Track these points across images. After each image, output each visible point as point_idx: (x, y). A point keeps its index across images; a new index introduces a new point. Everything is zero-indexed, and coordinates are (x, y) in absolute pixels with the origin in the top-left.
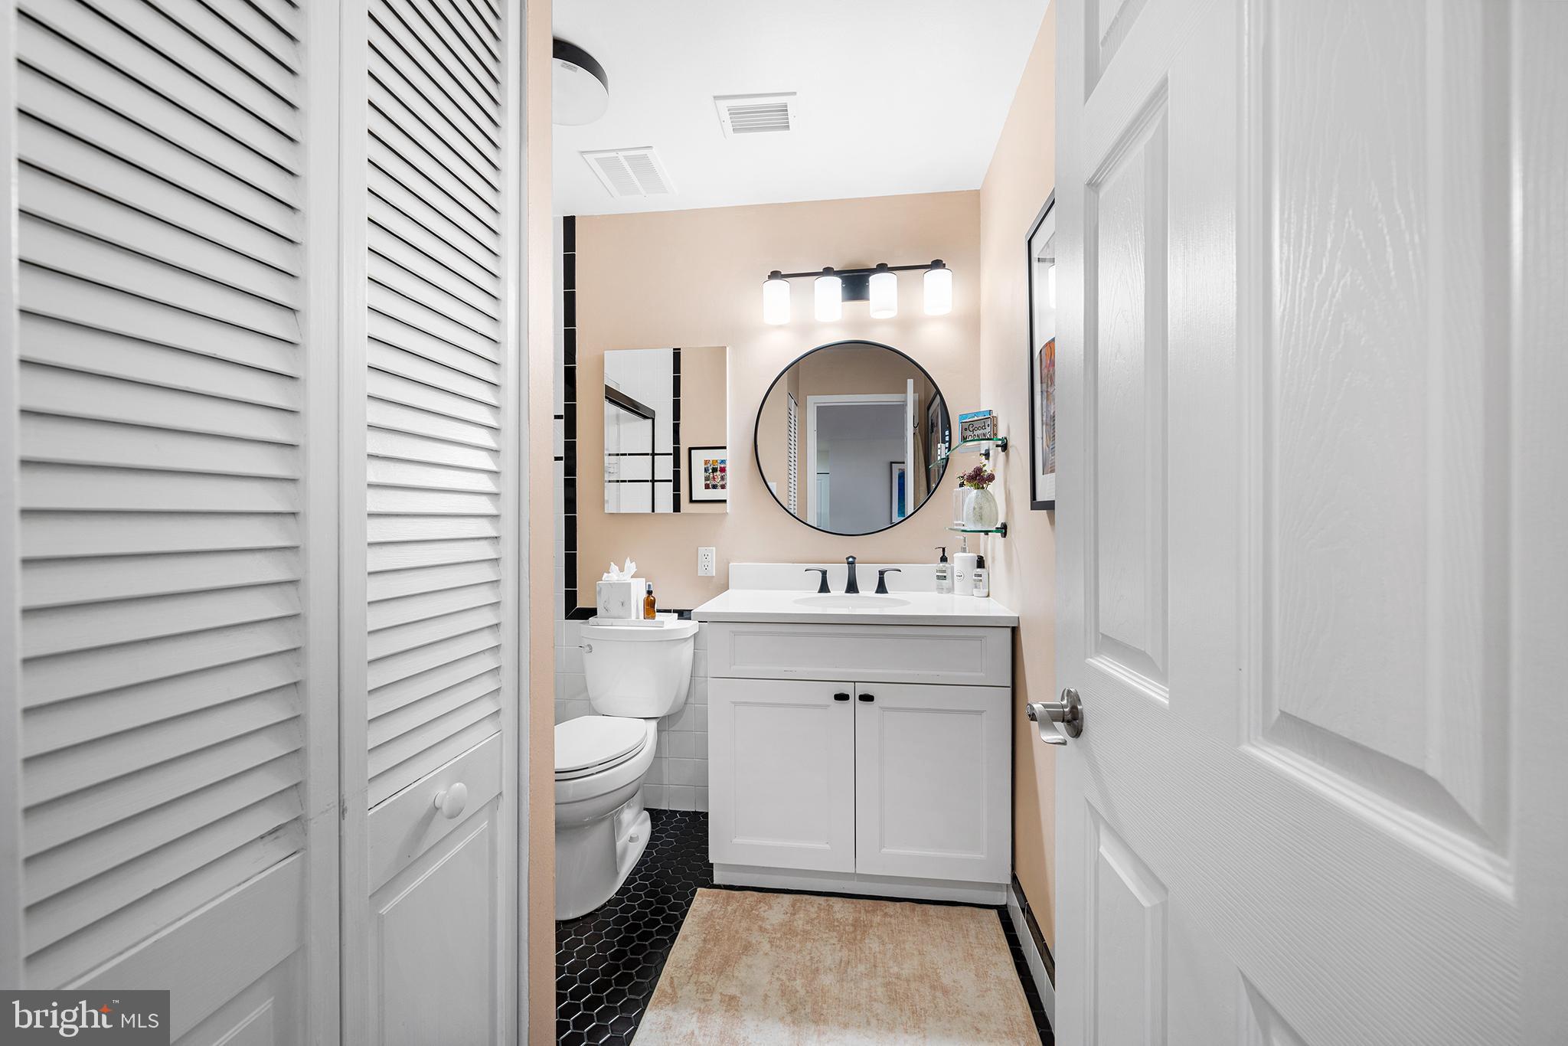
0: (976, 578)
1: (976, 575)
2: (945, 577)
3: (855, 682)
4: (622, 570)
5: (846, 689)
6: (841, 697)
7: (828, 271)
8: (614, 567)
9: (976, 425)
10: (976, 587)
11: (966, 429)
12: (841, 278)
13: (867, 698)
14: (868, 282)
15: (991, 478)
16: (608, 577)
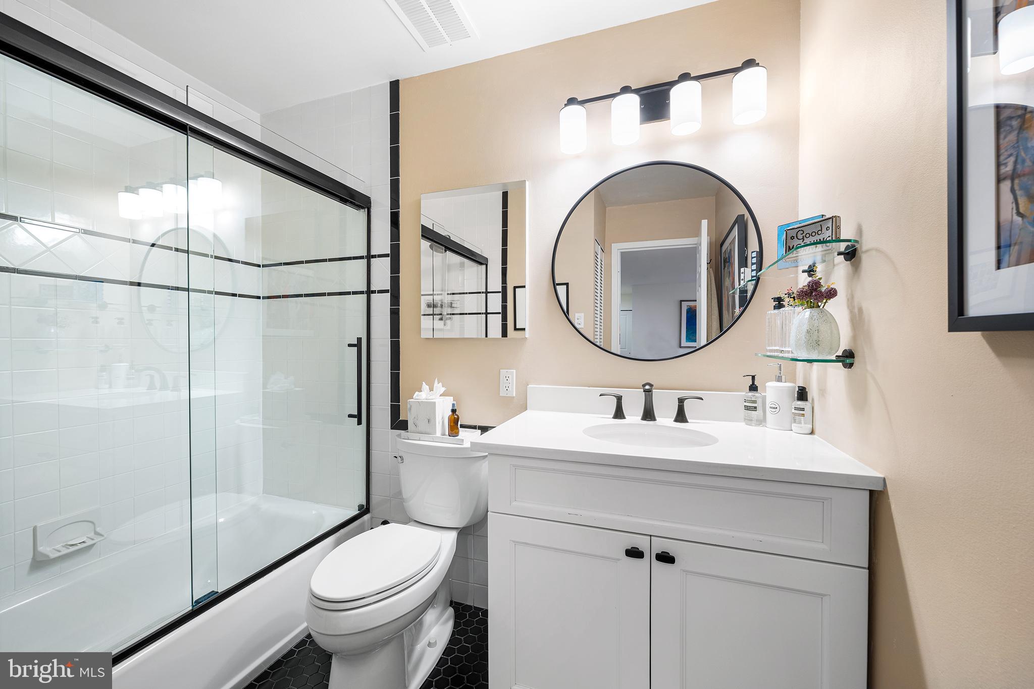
0: (796, 412)
1: (796, 409)
2: (755, 408)
3: (651, 536)
4: (431, 389)
5: (642, 544)
6: (634, 553)
7: (626, 90)
8: (425, 387)
9: (808, 230)
10: (795, 422)
11: (792, 238)
12: (641, 96)
13: (665, 558)
14: (669, 99)
15: (832, 293)
16: (417, 395)
